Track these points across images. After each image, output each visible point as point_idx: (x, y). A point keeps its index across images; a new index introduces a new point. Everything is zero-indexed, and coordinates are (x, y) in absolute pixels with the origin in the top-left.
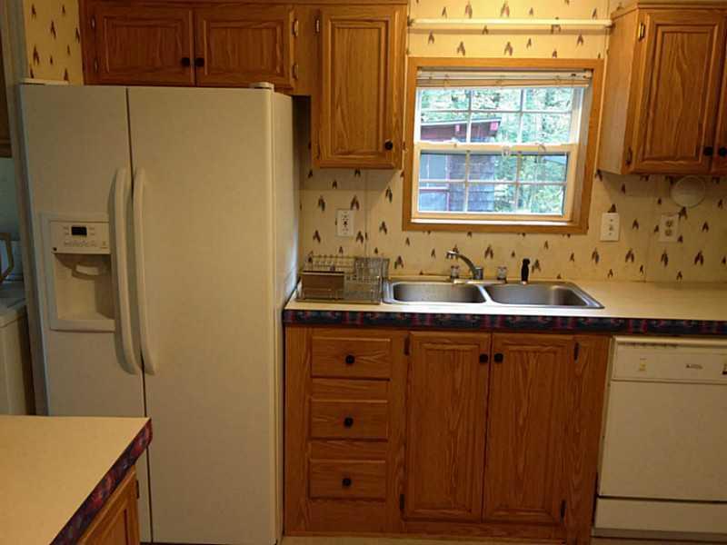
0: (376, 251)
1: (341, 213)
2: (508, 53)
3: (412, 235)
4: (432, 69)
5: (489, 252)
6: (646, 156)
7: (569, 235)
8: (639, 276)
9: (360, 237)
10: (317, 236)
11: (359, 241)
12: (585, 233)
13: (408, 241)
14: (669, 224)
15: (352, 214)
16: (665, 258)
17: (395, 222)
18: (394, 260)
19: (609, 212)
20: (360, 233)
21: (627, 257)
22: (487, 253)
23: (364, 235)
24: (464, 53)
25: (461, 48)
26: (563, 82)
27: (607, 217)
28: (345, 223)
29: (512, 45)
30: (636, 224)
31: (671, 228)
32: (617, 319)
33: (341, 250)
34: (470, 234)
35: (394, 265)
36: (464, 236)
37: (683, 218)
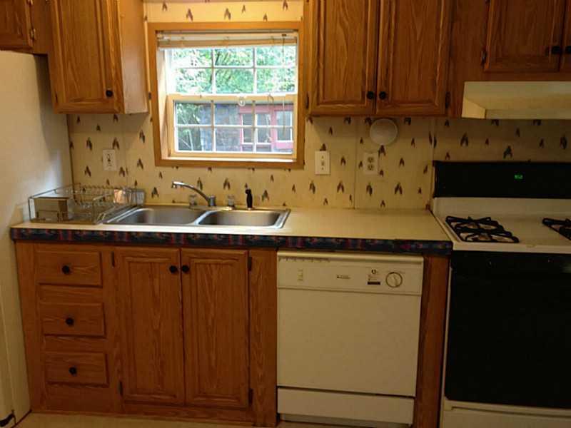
0: (136, 183)
1: (105, 152)
2: (227, 17)
3: (166, 171)
4: (170, 32)
5: (227, 184)
6: (321, 100)
7: (290, 170)
8: (349, 204)
9: (122, 171)
10: (88, 171)
11: (122, 175)
12: (302, 168)
13: (161, 175)
14: (371, 160)
15: (113, 152)
16: (370, 189)
17: (149, 160)
18: (150, 192)
19: (321, 150)
20: (122, 169)
21: (338, 188)
22: (225, 185)
23: (125, 170)
24: (192, 17)
25: (190, 14)
26: (276, 41)
27: (319, 155)
28: (109, 160)
29: (230, 11)
30: (343, 160)
31: (372, 163)
32: (277, 237)
33: (108, 182)
34: (210, 169)
35: (151, 196)
36: (206, 171)
37: (382, 154)
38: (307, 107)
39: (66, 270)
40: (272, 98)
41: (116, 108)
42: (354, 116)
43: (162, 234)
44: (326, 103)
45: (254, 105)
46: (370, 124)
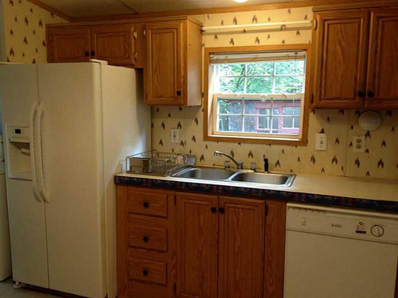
0: (190, 152)
1: (173, 130)
2: (257, 43)
3: (208, 143)
4: (218, 53)
5: (250, 154)
6: (322, 97)
7: (296, 146)
8: (341, 173)
9: (182, 143)
10: (161, 142)
11: (182, 146)
12: (306, 145)
13: (206, 147)
14: (359, 141)
15: (178, 131)
16: (357, 163)
17: (200, 136)
18: (199, 157)
19: (320, 133)
20: (182, 142)
21: (333, 161)
22: (249, 155)
23: (184, 142)
24: (233, 44)
25: (232, 41)
26: (290, 58)
27: (319, 136)
28: (175, 136)
29: (259, 38)
30: (337, 141)
31: (360, 144)
33: (173, 150)
34: (239, 144)
35: (199, 160)
36: (237, 144)
37: (368, 137)
38: (312, 102)
39: (146, 205)
40: (285, 96)
41: (182, 102)
42: (347, 109)
43: (207, 185)
44: (327, 99)
45: (272, 101)
46: (359, 115)
